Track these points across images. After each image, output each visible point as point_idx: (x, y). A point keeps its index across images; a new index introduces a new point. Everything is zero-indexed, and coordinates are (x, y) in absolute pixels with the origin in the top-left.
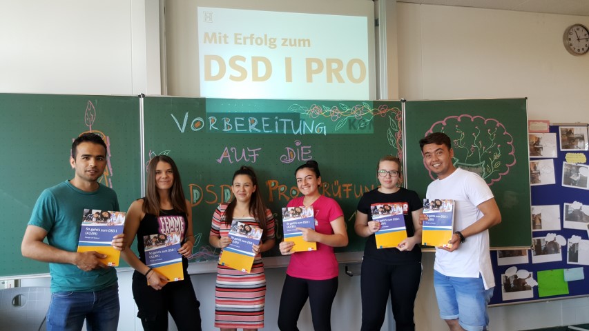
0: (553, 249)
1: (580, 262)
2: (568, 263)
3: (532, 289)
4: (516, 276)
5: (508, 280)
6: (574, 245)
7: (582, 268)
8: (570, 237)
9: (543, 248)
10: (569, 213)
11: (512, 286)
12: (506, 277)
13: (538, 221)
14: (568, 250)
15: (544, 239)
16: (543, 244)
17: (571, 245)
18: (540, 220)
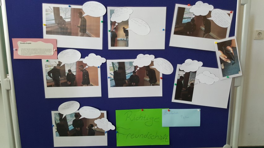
0: (148, 79)
1: (195, 101)
2: (174, 100)
3: (106, 134)
4: (77, 115)
5: (63, 120)
6: (188, 75)
7: (199, 110)
8: (182, 62)
9: (128, 77)
10: (185, 21)
11: (71, 128)
12: (61, 115)
13: (121, 33)
14: (176, 82)
15: (131, 63)
16: (129, 71)
17: (182, 74)
18: (126, 32)
